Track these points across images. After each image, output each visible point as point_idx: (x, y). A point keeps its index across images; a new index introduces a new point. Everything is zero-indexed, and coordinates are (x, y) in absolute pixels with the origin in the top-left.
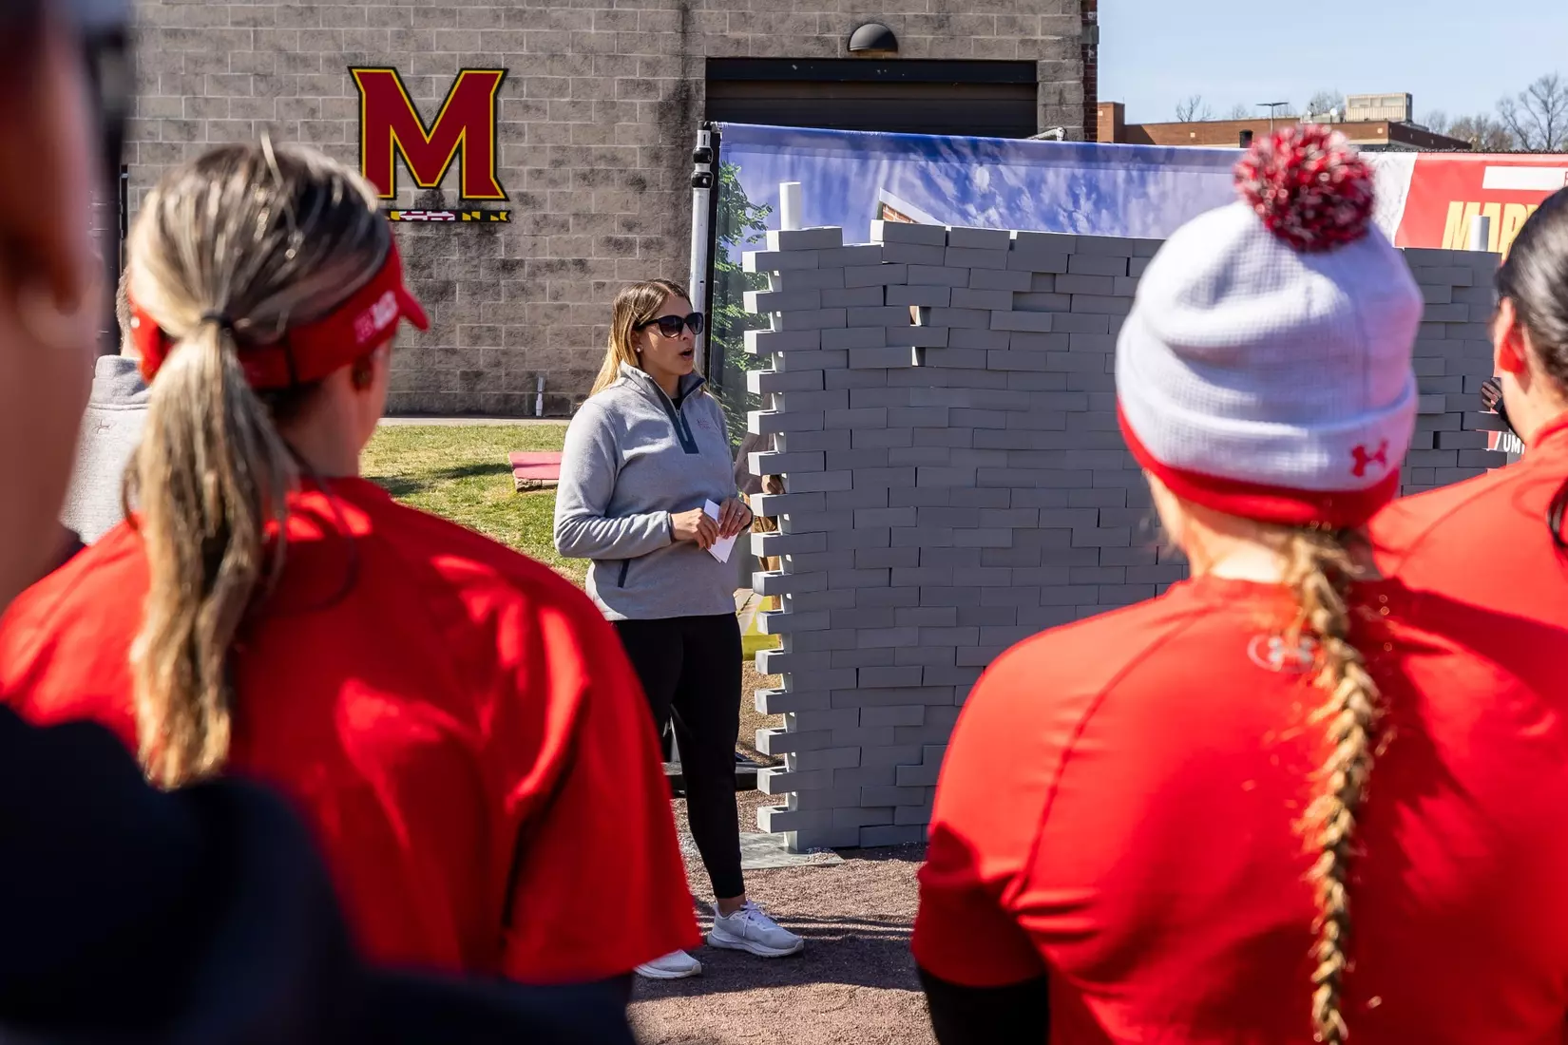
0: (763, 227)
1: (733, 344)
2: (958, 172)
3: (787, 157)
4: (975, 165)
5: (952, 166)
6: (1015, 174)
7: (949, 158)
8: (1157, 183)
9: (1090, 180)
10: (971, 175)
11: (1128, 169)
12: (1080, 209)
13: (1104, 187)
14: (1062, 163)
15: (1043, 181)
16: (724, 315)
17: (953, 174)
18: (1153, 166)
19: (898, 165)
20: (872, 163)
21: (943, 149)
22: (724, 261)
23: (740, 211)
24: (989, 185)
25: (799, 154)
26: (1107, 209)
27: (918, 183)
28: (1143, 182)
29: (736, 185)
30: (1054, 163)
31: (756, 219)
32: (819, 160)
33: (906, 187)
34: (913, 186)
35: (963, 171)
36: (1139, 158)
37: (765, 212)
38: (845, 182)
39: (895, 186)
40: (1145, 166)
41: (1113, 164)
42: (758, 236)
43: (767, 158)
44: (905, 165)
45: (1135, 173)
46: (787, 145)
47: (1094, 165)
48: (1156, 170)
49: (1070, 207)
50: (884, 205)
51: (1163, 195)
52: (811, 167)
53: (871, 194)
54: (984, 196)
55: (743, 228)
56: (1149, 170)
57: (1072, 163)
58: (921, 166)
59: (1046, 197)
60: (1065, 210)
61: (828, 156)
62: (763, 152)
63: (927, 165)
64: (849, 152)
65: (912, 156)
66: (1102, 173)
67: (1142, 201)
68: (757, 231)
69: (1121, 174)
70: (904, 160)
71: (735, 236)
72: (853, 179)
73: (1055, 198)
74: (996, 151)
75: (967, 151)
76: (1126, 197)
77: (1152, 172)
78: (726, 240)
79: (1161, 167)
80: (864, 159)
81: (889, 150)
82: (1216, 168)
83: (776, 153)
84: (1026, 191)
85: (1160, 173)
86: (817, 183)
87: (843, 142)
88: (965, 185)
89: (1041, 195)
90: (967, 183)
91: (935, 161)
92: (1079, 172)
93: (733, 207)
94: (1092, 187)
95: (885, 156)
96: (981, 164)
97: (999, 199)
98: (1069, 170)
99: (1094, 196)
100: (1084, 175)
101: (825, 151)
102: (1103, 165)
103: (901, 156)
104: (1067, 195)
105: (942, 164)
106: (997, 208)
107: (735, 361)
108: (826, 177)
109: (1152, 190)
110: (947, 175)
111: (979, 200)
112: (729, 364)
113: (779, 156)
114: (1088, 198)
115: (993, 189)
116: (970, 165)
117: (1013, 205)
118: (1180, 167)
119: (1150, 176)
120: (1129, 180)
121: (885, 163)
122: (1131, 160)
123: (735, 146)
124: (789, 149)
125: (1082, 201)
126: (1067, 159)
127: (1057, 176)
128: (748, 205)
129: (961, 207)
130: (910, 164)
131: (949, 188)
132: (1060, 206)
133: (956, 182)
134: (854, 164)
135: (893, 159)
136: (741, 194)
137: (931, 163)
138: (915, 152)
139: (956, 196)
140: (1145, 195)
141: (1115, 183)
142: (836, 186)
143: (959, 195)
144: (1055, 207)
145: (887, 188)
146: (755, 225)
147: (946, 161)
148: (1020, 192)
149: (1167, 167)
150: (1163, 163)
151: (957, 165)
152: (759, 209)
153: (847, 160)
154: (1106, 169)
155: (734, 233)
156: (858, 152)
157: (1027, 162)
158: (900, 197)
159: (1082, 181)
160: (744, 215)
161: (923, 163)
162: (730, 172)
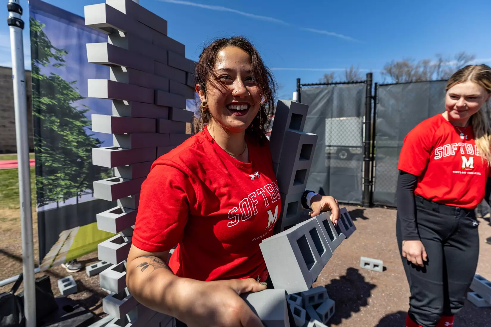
0: (62, 60)
1: (48, 117)
16: (40, 102)
22: (37, 73)
23: (46, 49)
31: (58, 56)
37: (63, 53)
42: (60, 65)
43: (62, 25)
46: (74, 22)
55: (49, 58)
68: (59, 62)
71: (45, 62)
78: (38, 62)
83: (69, 24)
93: (41, 45)
107: (50, 126)
112: (46, 127)
113: (70, 27)
124: (76, 25)
128: (52, 47)
136: (46, 40)
146: (57, 58)
152: (60, 51)
155: (43, 59)
160: (50, 51)
162: (38, 26)
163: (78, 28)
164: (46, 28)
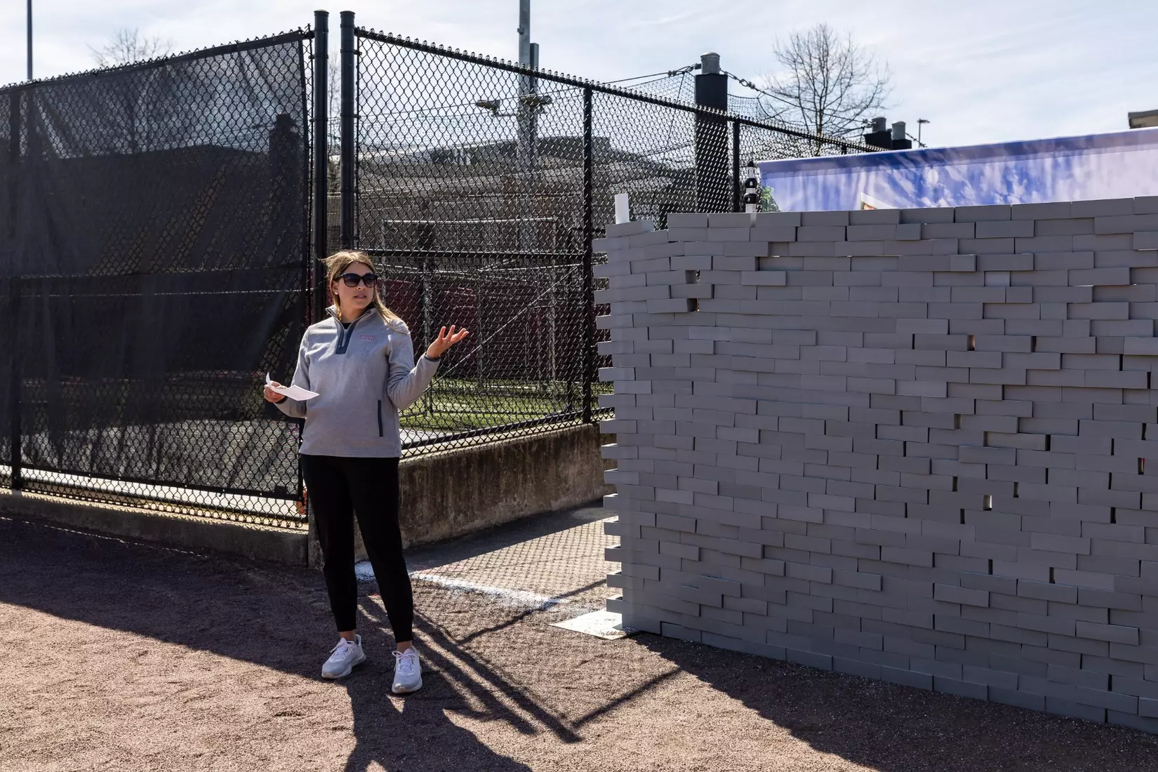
2: (915, 175)
3: (801, 178)
4: (927, 168)
5: (910, 171)
6: (959, 172)
7: (908, 165)
8: (1082, 165)
9: (1022, 169)
10: (924, 176)
11: (1054, 157)
12: (1013, 193)
13: (1033, 173)
14: (996, 159)
15: (982, 174)
17: (912, 177)
18: (1077, 152)
19: (873, 175)
20: (854, 175)
21: (902, 159)
24: (939, 181)
25: (808, 175)
26: (1038, 190)
27: (887, 186)
28: (1068, 165)
29: (772, 200)
30: (989, 159)
32: (820, 178)
33: (878, 189)
34: (883, 188)
35: (918, 174)
36: (1062, 147)
38: (838, 191)
39: (871, 190)
40: (1070, 153)
41: (1039, 155)
43: (789, 180)
44: (877, 175)
45: (1061, 160)
46: (799, 170)
47: (1024, 157)
48: (1080, 154)
49: (1005, 193)
50: (864, 204)
51: (1088, 175)
52: (816, 183)
53: (855, 198)
54: (936, 190)
56: (1073, 155)
57: (1004, 157)
58: (889, 174)
59: (984, 186)
60: (1001, 195)
61: (825, 174)
62: (785, 177)
63: (892, 173)
64: (838, 170)
65: (881, 167)
66: (1031, 163)
67: (1069, 181)
69: (1048, 162)
70: (876, 170)
72: (843, 188)
73: (991, 186)
74: (941, 156)
75: (919, 159)
76: (1054, 179)
77: (1076, 157)
79: (1085, 151)
80: (849, 172)
81: (867, 165)
82: (1139, 147)
83: (794, 176)
84: (967, 182)
85: (1084, 157)
86: (820, 195)
87: (833, 164)
88: (920, 183)
89: (981, 185)
90: (922, 182)
91: (898, 169)
92: (1012, 164)
94: (1024, 175)
95: (863, 169)
96: (931, 167)
97: (946, 192)
98: (1003, 163)
99: (1025, 181)
100: (1016, 167)
101: (823, 171)
102: (1031, 156)
103: (874, 168)
104: (1002, 183)
105: (902, 170)
106: (945, 199)
108: (825, 189)
109: (1077, 171)
110: (907, 178)
111: (931, 193)
113: (795, 178)
114: (1020, 182)
115: (942, 185)
116: (923, 168)
117: (959, 195)
118: (1103, 150)
119: (1075, 160)
120: (1056, 165)
121: (863, 174)
122: (1056, 150)
123: (768, 175)
124: (801, 173)
125: (1016, 187)
126: (1001, 155)
127: (993, 169)
129: (918, 200)
130: (881, 173)
131: (908, 187)
132: (997, 192)
133: (914, 182)
134: (843, 178)
135: (868, 171)
136: (775, 205)
137: (895, 171)
138: (883, 164)
139: (915, 193)
140: (1071, 176)
141: (1043, 169)
142: (832, 195)
143: (917, 191)
144: (992, 193)
145: (866, 192)
147: (906, 168)
148: (963, 184)
149: (1092, 151)
150: (1087, 148)
151: (913, 170)
153: (838, 175)
154: (1035, 158)
156: (844, 170)
157: (968, 161)
158: (876, 198)
159: (1014, 171)
161: (889, 171)
162: (768, 192)
163: (803, 175)
164: (775, 192)
